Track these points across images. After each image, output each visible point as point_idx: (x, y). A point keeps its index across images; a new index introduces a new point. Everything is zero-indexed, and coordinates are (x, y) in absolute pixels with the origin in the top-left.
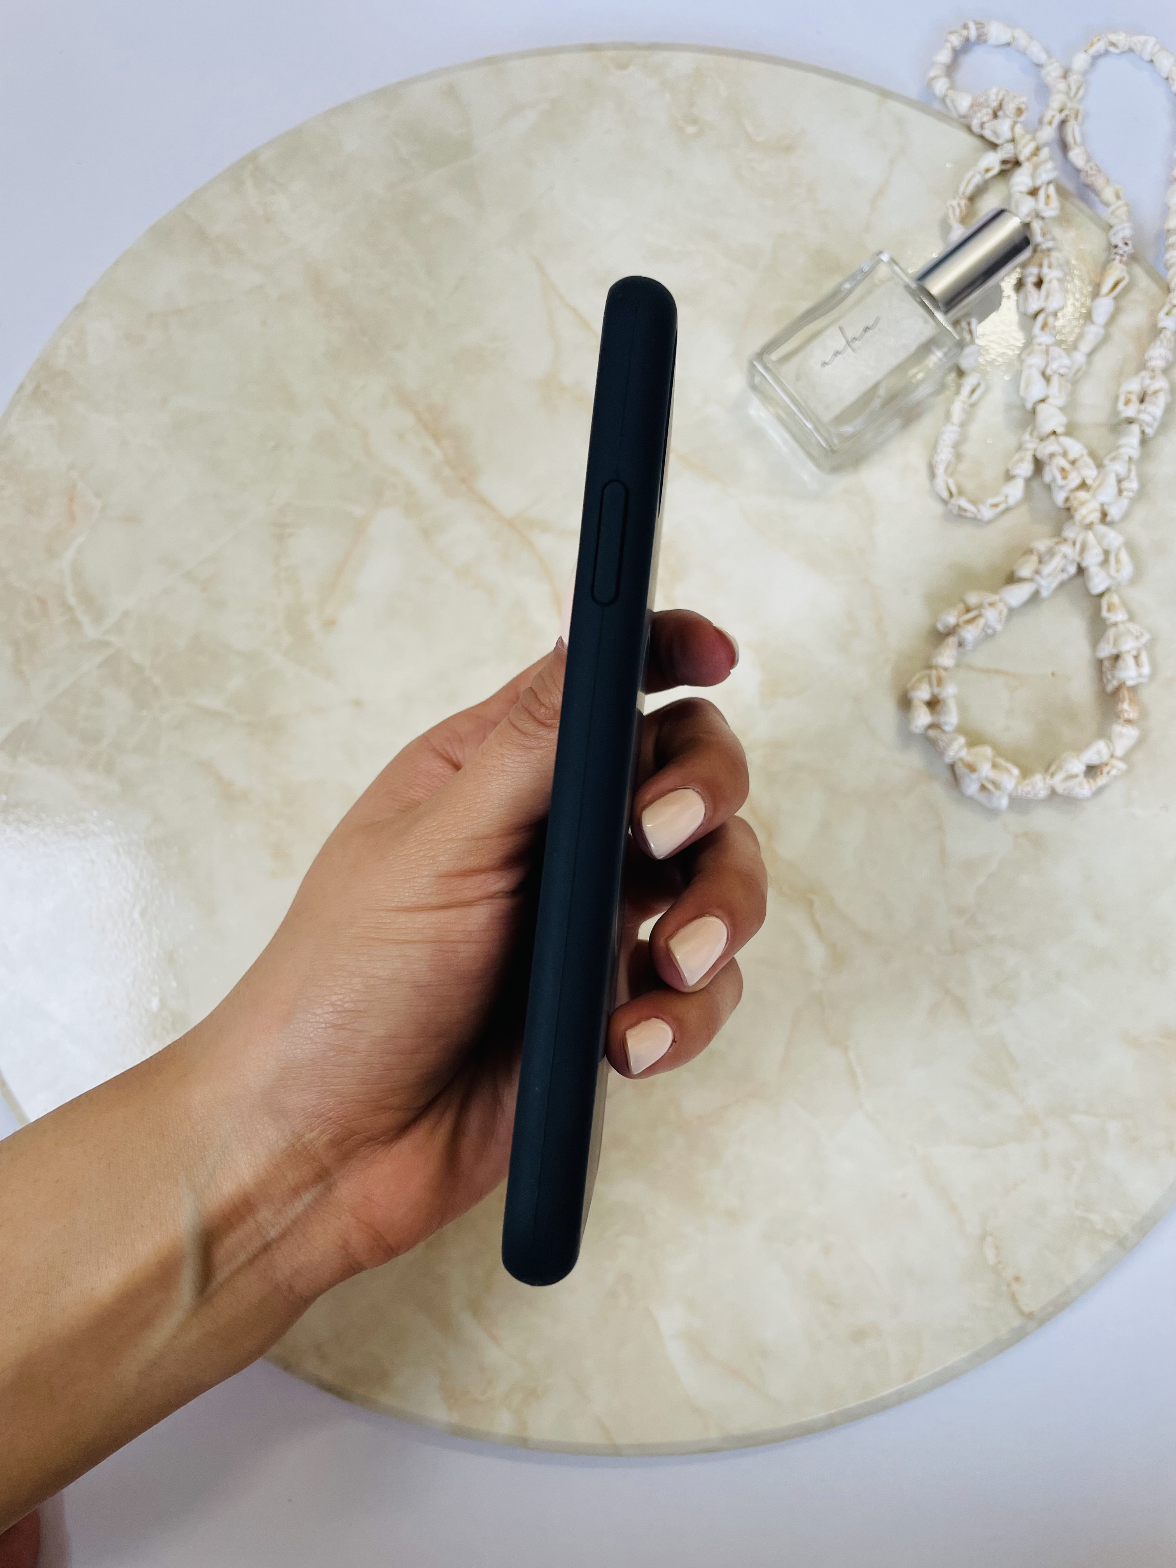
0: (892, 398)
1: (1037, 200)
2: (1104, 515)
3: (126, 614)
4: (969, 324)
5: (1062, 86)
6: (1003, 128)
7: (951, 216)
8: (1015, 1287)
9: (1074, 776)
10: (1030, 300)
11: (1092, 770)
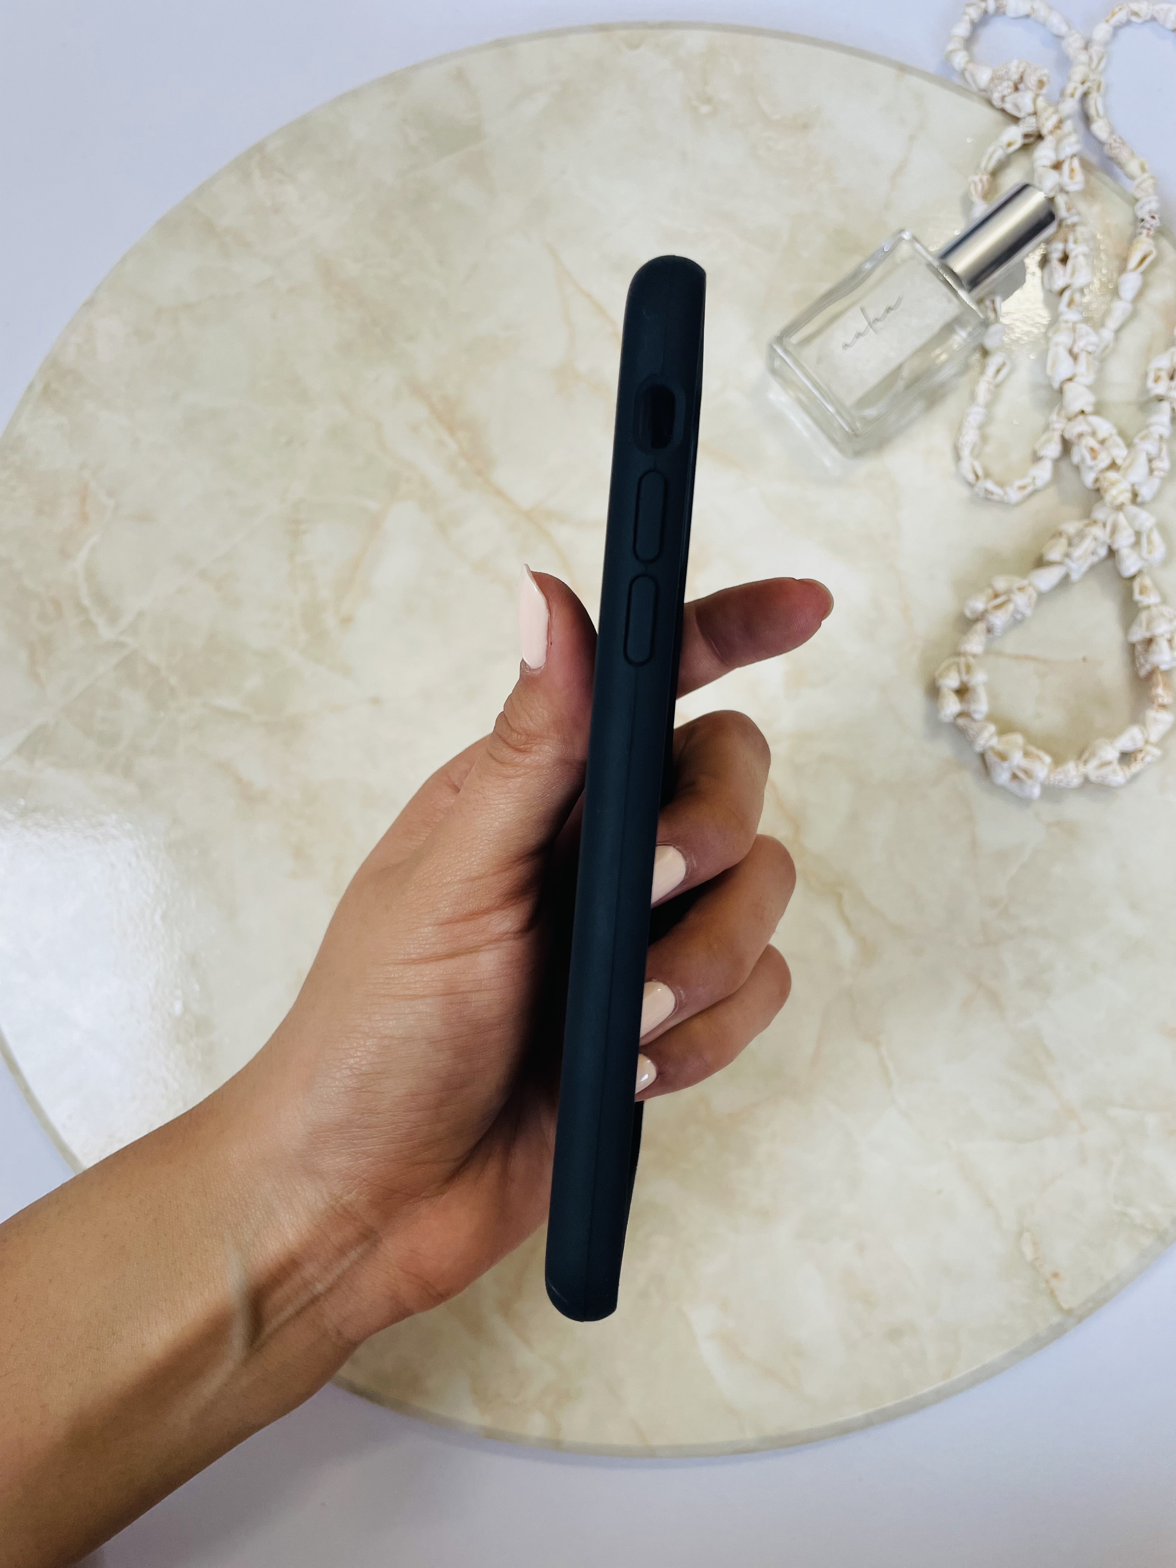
0: (915, 380)
1: (1061, 174)
2: (1135, 495)
3: (141, 614)
4: (993, 302)
5: (1083, 57)
6: (1025, 101)
7: (973, 192)
8: (1054, 1283)
9: (1108, 763)
10: (1056, 276)
11: (1126, 757)
